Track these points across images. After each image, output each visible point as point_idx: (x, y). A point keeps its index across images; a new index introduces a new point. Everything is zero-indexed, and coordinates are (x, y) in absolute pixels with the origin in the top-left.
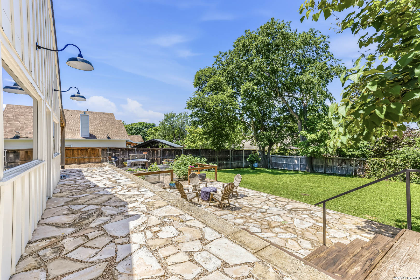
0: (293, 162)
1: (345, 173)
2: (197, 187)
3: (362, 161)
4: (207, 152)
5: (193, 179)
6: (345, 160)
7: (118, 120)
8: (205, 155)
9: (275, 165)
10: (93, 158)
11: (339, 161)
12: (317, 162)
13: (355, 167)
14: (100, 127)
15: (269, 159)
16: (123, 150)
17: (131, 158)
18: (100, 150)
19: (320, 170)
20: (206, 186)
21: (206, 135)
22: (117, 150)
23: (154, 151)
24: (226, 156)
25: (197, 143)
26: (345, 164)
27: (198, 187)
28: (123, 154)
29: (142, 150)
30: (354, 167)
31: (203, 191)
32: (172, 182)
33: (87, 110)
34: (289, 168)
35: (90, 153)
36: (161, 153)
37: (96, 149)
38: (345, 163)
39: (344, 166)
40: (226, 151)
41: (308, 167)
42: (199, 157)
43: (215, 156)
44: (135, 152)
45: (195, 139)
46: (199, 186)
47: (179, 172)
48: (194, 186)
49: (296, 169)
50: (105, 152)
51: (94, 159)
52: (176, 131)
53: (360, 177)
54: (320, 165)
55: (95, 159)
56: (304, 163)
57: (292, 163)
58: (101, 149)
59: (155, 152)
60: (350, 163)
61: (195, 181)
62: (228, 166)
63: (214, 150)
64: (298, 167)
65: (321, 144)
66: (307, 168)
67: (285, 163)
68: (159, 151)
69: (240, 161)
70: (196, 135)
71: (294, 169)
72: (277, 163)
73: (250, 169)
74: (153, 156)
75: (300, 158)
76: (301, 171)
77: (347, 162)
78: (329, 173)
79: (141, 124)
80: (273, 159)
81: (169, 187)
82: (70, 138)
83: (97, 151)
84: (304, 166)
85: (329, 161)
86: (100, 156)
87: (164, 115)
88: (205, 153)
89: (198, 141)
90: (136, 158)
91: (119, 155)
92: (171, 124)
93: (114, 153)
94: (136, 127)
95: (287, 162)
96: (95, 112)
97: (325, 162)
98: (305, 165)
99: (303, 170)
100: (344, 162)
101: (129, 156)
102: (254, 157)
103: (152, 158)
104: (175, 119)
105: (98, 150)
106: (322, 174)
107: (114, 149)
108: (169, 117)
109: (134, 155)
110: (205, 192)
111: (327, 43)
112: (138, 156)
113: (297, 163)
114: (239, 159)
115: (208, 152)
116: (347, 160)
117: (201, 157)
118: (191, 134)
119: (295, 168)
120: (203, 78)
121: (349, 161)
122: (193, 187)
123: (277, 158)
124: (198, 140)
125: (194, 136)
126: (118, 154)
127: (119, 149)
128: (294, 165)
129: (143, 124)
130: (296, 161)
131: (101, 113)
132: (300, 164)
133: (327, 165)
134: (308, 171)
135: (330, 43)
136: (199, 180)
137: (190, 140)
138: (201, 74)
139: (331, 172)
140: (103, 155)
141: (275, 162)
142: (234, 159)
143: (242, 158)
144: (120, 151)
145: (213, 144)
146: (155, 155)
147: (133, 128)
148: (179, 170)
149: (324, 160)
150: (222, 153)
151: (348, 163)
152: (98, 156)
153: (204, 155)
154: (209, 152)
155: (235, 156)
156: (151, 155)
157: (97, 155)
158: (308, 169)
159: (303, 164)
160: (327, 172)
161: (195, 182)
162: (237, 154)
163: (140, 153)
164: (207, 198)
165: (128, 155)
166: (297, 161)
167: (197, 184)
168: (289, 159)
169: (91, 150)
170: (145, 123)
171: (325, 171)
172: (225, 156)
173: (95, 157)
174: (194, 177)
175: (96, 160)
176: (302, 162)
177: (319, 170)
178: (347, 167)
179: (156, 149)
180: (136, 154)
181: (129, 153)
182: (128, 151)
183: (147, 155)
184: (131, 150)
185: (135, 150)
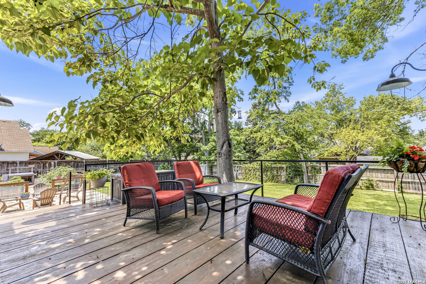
17: (10, 172)
23: (46, 163)
29: (27, 163)
36: (55, 165)
59: (47, 165)
68: (53, 163)
74: (43, 169)
90: (18, 171)
101: (8, 170)
103: (41, 171)
109: (15, 169)
112: (21, 169)
146: (46, 168)
156: (40, 168)
163: (26, 165)
165: (6, 169)
179: (49, 161)
180: (18, 167)
181: (8, 166)
182: (6, 165)
183: (34, 168)
184: (11, 163)
185: (17, 163)
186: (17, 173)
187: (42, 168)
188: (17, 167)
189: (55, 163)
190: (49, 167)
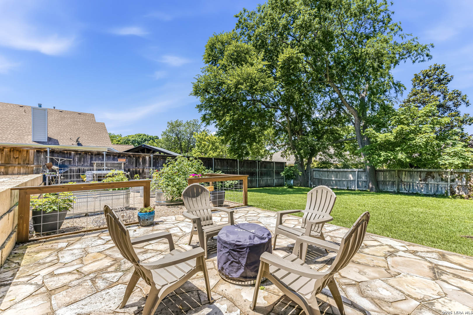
0: (348, 178)
1: (432, 192)
2: (203, 223)
3: (463, 173)
4: (223, 162)
5: (194, 199)
6: (431, 172)
7: (98, 123)
8: (221, 166)
9: (319, 182)
10: (15, 166)
11: (422, 174)
12: (385, 177)
13: (451, 184)
14: (69, 130)
15: (309, 174)
16: (80, 154)
17: (95, 168)
18: (31, 152)
19: (389, 189)
20: (232, 222)
21: (222, 136)
22: (67, 153)
23: (139, 157)
24: (251, 170)
25: (210, 154)
26: (433, 179)
27: (208, 222)
28: (80, 160)
29: (116, 156)
30: (449, 183)
31: (226, 243)
32: (145, 209)
33: (54, 107)
34: (341, 187)
35: (8, 156)
36: (150, 161)
37: (23, 150)
38: (433, 177)
39: (431, 182)
40: (251, 163)
41: (372, 184)
42: (212, 170)
43: (236, 168)
44: (103, 158)
45: (207, 150)
46: (211, 219)
47: (169, 188)
48: (197, 222)
49: (351, 188)
50: (42, 157)
51: (16, 169)
52: (183, 144)
53: (462, 197)
54: (389, 181)
55: (19, 168)
56: (364, 178)
57: (344, 179)
58: (33, 151)
59: (141, 160)
60: (441, 177)
61: (200, 205)
62: (254, 184)
63: (233, 160)
64: (355, 184)
65: (397, 149)
66: (371, 186)
67: (333, 179)
68: (147, 157)
69: (270, 176)
70: (207, 144)
71: (348, 188)
72: (321, 180)
73: (285, 188)
74: (136, 166)
75: (357, 172)
76: (359, 190)
77: (436, 175)
78: (406, 192)
79: (140, 135)
80: (315, 174)
81: (137, 220)
82: (12, 143)
83: (25, 152)
84: (364, 183)
85: (405, 175)
86: (30, 163)
87: (168, 123)
88: (221, 164)
89: (211, 152)
90: (105, 168)
91: (72, 162)
92: (177, 135)
93: (60, 159)
94: (134, 139)
95: (337, 178)
96: (66, 111)
97: (398, 175)
98: (365, 181)
99: (362, 188)
100: (431, 176)
101: (92, 165)
102: (293, 171)
103: (134, 169)
104: (182, 128)
105: (27, 151)
106: (394, 193)
107: (60, 152)
108: (174, 126)
109: (101, 163)
110: (230, 244)
111: (390, 14)
112: (109, 165)
113: (352, 179)
114: (268, 174)
115: (225, 162)
116: (435, 172)
117: (215, 169)
118: (201, 143)
119: (349, 185)
120: (219, 46)
121: (439, 174)
122: (194, 222)
123: (322, 172)
124: (210, 150)
125: (205, 145)
126: (70, 161)
127: (73, 153)
128: (347, 182)
129: (142, 136)
130: (351, 176)
131: (75, 113)
132: (358, 181)
133: (401, 180)
134: (371, 189)
135: (393, 13)
136: (212, 205)
137: (200, 150)
138: (215, 41)
139: (409, 191)
140: (38, 162)
141: (318, 179)
142: (262, 174)
143: (272, 174)
144: (74, 156)
145: (231, 150)
146: (140, 164)
147: (129, 140)
148: (171, 183)
149: (397, 173)
150: (245, 165)
151: (438, 177)
152: (27, 162)
153: (219, 167)
154: (228, 163)
155: (263, 169)
156: (132, 165)
157: (24, 161)
158: (372, 188)
159: (361, 180)
160: (402, 191)
161: (199, 208)
162: (265, 168)
163: (114, 159)
164: (238, 269)
165: (89, 163)
166: (353, 176)
167: (206, 214)
168: (340, 173)
169: (10, 151)
170: (145, 135)
171: (398, 189)
172: (249, 169)
173: (19, 164)
174: (197, 196)
175: (22, 170)
176: (361, 178)
177: (387, 189)
178: (436, 183)
179: (142, 154)
180: (105, 162)
181: (91, 159)
182: (89, 157)
183: (124, 164)
184: (95, 155)
185: (103, 155)
186: (103, 170)
187: (134, 165)
188: (103, 161)
189: (150, 158)
190: (143, 163)
